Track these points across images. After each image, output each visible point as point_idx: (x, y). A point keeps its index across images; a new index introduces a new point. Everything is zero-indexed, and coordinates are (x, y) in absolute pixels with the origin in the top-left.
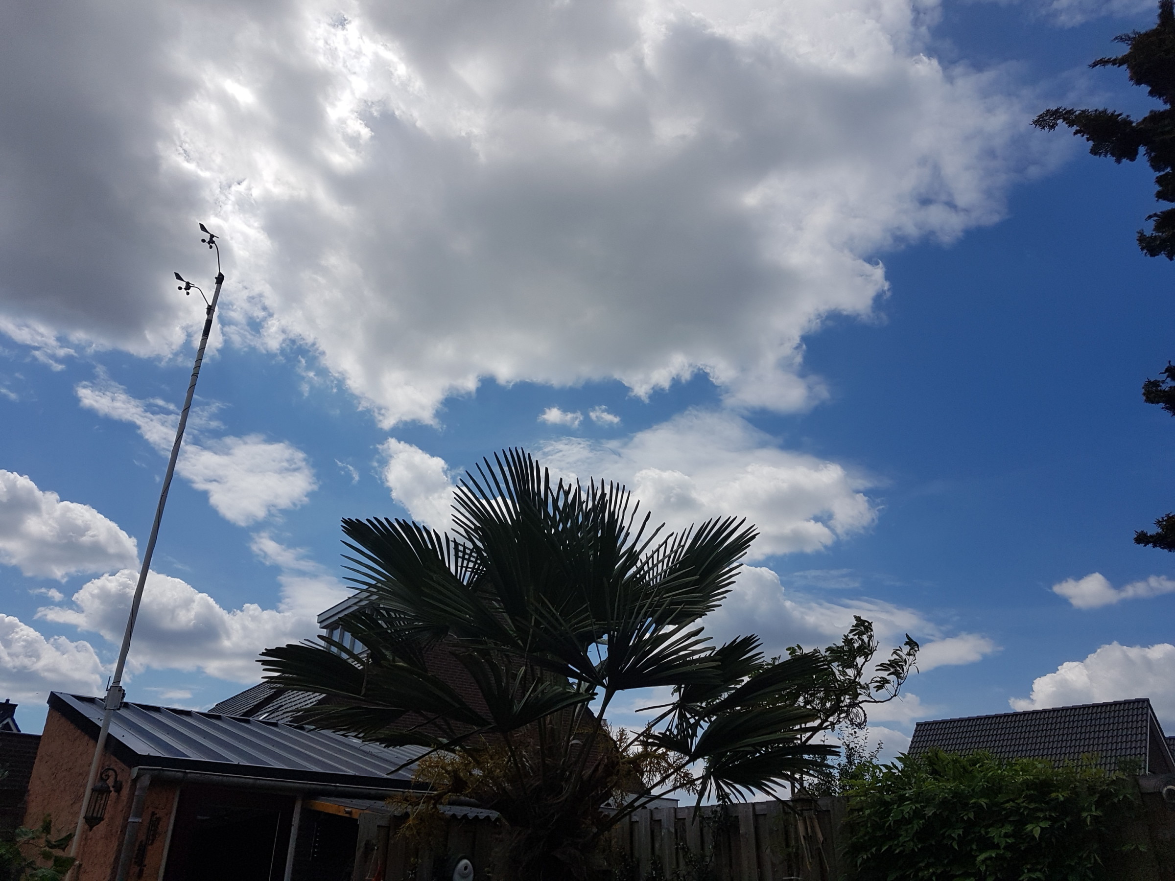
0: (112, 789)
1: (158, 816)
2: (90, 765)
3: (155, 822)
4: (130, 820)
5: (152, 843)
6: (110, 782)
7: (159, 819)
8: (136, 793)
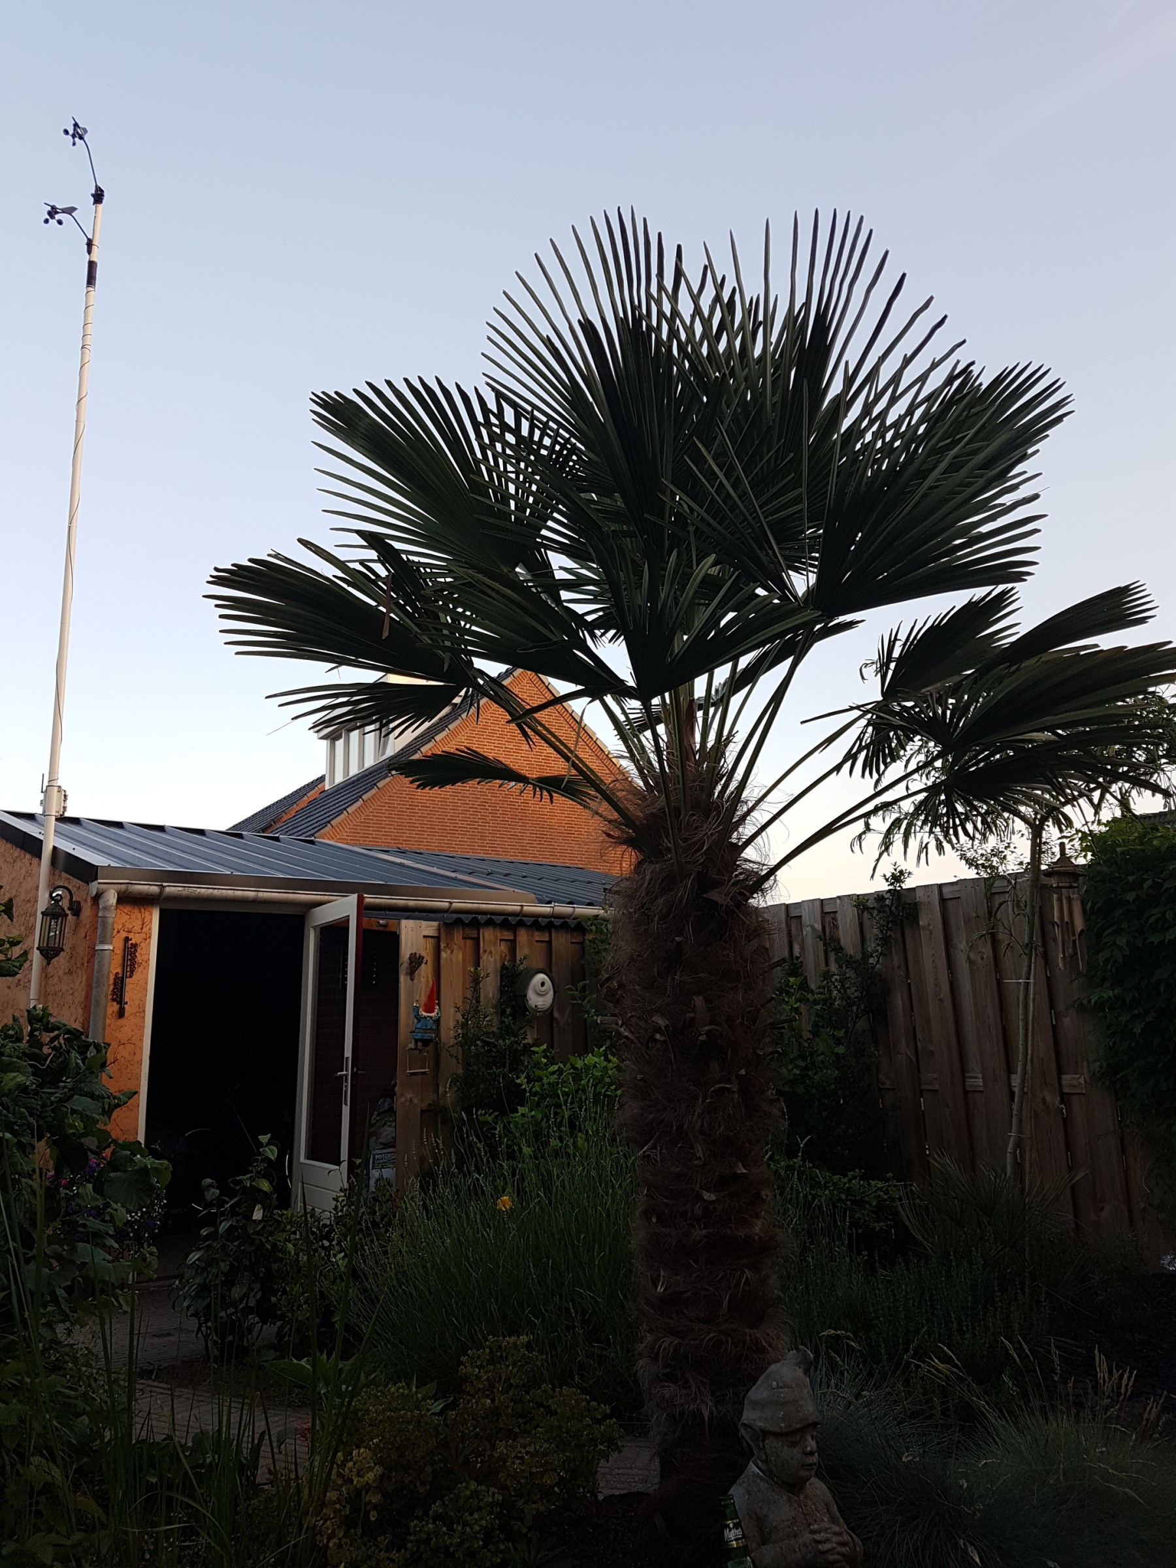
0: (69, 912)
1: (133, 941)
2: (36, 884)
3: (130, 952)
4: (97, 948)
5: (131, 975)
6: (65, 904)
7: (135, 946)
8: (100, 915)
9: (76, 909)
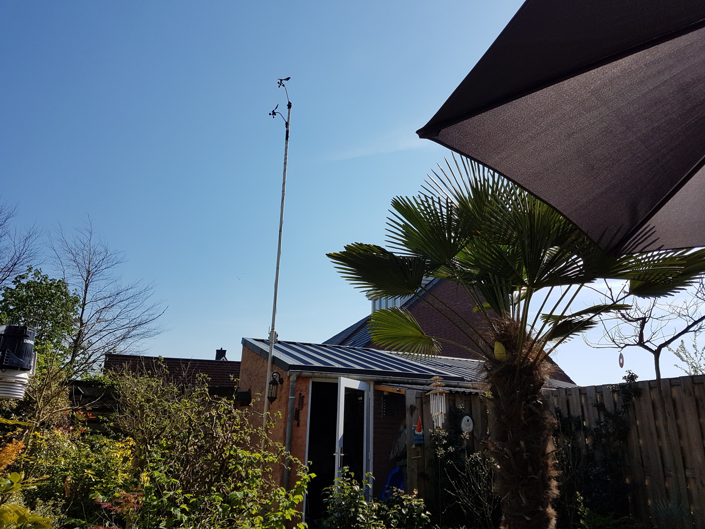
0: (278, 383)
1: (302, 395)
2: (267, 371)
3: (302, 399)
4: (289, 398)
5: (302, 409)
6: (277, 379)
7: (303, 397)
8: (290, 384)
9: (281, 381)
